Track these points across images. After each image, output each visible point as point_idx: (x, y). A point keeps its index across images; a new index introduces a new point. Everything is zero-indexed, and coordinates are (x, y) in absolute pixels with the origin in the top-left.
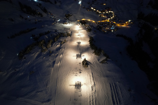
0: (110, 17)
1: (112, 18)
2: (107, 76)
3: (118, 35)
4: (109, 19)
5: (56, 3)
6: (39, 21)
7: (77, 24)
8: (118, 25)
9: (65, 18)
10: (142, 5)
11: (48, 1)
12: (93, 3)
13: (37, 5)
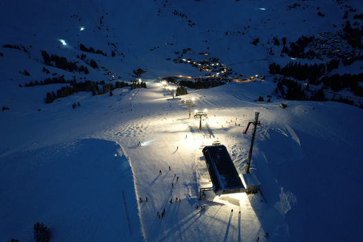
0: (219, 71)
1: (223, 72)
4: (218, 74)
5: (113, 55)
8: (237, 81)
9: (134, 75)
10: (273, 54)
11: (99, 52)
12: (185, 53)
13: (78, 57)
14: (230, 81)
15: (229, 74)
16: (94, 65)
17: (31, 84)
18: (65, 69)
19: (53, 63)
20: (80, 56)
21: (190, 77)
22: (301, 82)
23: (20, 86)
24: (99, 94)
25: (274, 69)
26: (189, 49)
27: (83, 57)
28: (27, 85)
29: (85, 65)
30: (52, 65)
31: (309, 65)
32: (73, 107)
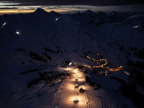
0: (103, 64)
1: (105, 64)
2: (99, 97)
3: (111, 78)
4: (103, 65)
5: (58, 53)
6: (44, 65)
7: (75, 69)
8: (111, 70)
9: (65, 63)
10: (130, 55)
11: (52, 51)
12: (88, 53)
13: (43, 54)
14: (108, 70)
15: (107, 66)
16: (49, 58)
17: (24, 73)
20: (44, 54)
22: (143, 71)
23: (20, 74)
25: (130, 63)
26: (90, 52)
27: (46, 54)
28: (22, 74)
29: (46, 58)
30: (33, 58)
32: (38, 96)
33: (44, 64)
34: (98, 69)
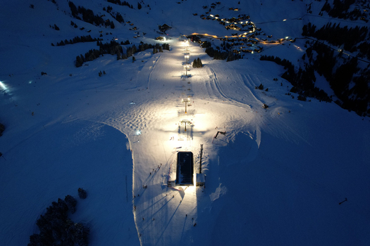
0: (247, 31)
1: (251, 32)
3: (263, 59)
4: (245, 33)
8: (265, 43)
10: (311, 12)
11: (125, 4)
12: (213, 7)
13: (104, 9)
14: (257, 43)
15: (257, 34)
16: (119, 18)
17: (62, 44)
18: (92, 23)
19: (80, 15)
20: (106, 9)
21: (215, 37)
22: (335, 47)
23: (53, 45)
24: (123, 58)
25: (308, 30)
26: (218, 3)
27: (110, 9)
28: (58, 45)
29: (112, 19)
30: (79, 18)
31: (349, 28)
32: (100, 75)
33: (109, 32)
34: (236, 42)
